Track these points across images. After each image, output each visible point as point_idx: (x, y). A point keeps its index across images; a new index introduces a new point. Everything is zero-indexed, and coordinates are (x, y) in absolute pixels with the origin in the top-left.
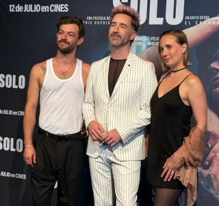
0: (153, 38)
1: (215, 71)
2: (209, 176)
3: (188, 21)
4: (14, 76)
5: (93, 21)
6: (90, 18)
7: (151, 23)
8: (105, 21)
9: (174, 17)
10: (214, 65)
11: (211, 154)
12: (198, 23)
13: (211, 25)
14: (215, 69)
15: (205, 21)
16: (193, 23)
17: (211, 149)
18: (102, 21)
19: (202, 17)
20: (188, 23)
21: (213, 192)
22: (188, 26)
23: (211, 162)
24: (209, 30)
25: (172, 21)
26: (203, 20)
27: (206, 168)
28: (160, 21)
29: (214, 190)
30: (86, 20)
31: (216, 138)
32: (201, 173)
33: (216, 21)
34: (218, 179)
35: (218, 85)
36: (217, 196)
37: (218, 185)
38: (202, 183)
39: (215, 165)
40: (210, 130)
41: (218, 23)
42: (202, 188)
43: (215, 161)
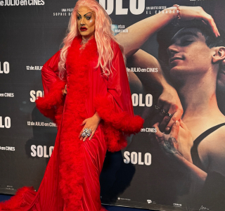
0: (120, 26)
1: (172, 53)
2: (170, 139)
3: (149, 11)
5: (67, 12)
6: (64, 10)
7: (117, 13)
9: (137, 8)
10: (172, 48)
11: (172, 122)
12: (157, 12)
13: (168, 14)
14: (172, 51)
15: (163, 11)
16: (153, 13)
17: (171, 117)
19: (160, 8)
20: (148, 13)
21: (174, 152)
22: (149, 16)
23: (171, 128)
24: (167, 18)
25: (135, 12)
26: (161, 10)
27: (168, 132)
28: (125, 12)
29: (174, 150)
30: (61, 12)
31: (175, 108)
32: (163, 137)
33: (172, 10)
34: (178, 141)
35: (176, 64)
36: (177, 155)
37: (178, 146)
38: (165, 145)
39: (175, 130)
40: (169, 101)
41: (174, 12)
42: (165, 149)
43: (174, 127)
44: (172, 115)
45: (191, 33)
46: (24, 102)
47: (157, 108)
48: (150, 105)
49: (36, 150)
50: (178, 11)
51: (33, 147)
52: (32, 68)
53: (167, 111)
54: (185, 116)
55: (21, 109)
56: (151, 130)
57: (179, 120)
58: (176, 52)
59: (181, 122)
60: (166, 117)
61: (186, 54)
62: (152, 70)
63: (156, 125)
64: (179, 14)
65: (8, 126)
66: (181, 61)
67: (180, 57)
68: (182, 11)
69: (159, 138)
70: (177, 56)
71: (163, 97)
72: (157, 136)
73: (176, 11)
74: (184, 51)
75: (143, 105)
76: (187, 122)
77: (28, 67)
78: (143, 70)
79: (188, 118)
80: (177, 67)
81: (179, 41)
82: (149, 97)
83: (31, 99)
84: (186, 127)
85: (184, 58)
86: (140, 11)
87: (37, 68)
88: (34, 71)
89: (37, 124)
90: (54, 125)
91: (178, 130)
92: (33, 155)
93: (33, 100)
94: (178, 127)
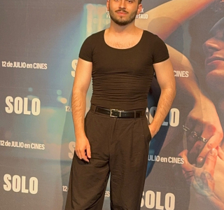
17: (205, 143)
29: (208, 191)
31: (212, 130)
32: (193, 171)
34: (215, 178)
35: (214, 67)
37: (213, 185)
38: (195, 183)
39: (210, 162)
44: (207, 140)
47: (186, 129)
48: (176, 124)
49: (11, 181)
51: (7, 177)
52: (10, 65)
53: (200, 134)
56: (175, 160)
57: (217, 148)
58: (217, 50)
59: (220, 150)
62: (180, 74)
63: (183, 154)
67: (221, 56)
69: (188, 172)
70: (218, 55)
71: (194, 114)
72: (184, 169)
75: (166, 124)
77: (4, 64)
80: (218, 72)
82: (175, 112)
83: (7, 109)
87: (17, 65)
88: (13, 69)
89: (15, 144)
90: (38, 146)
91: (215, 162)
92: (7, 188)
93: (9, 110)
94: (215, 158)
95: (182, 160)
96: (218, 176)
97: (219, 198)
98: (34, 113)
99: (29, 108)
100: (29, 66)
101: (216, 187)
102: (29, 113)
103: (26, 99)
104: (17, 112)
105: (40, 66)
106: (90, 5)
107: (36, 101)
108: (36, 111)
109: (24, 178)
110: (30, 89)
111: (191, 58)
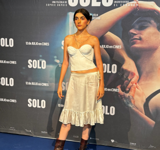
0: (94, 15)
1: (132, 35)
2: (129, 97)
3: (116, 4)
4: (6, 39)
5: (56, 4)
6: (54, 2)
7: (93, 5)
8: (64, 4)
9: (107, 2)
10: (132, 31)
11: (130, 84)
12: (122, 5)
13: (130, 6)
14: (132, 33)
15: (126, 4)
16: (119, 6)
17: (130, 81)
18: (62, 4)
19: (124, 2)
21: (131, 106)
22: (116, 7)
23: (130, 89)
25: (106, 4)
26: (125, 4)
27: (127, 92)
28: (98, 4)
29: (132, 105)
30: (51, 3)
31: (133, 74)
32: (124, 95)
33: (133, 4)
34: (135, 99)
35: (134, 43)
36: (134, 108)
37: (134, 102)
38: (125, 101)
39: (132, 91)
40: (129, 70)
41: (134, 5)
42: (125, 104)
43: (132, 88)
45: (146, 21)
46: (24, 68)
47: (120, 74)
48: (115, 72)
49: (32, 102)
50: (137, 5)
51: (29, 100)
52: (30, 44)
53: (127, 77)
54: (140, 81)
55: (21, 73)
56: (115, 90)
57: (136, 84)
58: (135, 34)
59: (137, 85)
60: (126, 81)
61: (142, 36)
62: (117, 47)
63: (119, 87)
64: (138, 6)
65: (12, 85)
66: (139, 41)
67: (138, 38)
68: (140, 4)
69: (121, 96)
70: (136, 37)
71: (125, 67)
72: (119, 94)
73: (136, 5)
74: (141, 34)
75: (110, 72)
76: (141, 85)
77: (27, 43)
78: (111, 47)
79: (142, 82)
80: (136, 45)
81: (137, 27)
82: (115, 66)
84: (141, 89)
85: (140, 39)
86: (109, 4)
87: (33, 43)
88: (31, 46)
89: (33, 84)
90: (45, 84)
91: (135, 91)
92: (30, 106)
93: (30, 67)
94: (135, 88)
95: (118, 90)
96: (136, 97)
97: (137, 108)
98: (43, 68)
99: (40, 65)
100: (40, 44)
101: (135, 103)
102: (40, 68)
103: (39, 61)
104: (34, 67)
105: (46, 44)
106: (71, 12)
107: (44, 62)
108: (44, 67)
109: (38, 100)
110: (41, 56)
111: (122, 39)
